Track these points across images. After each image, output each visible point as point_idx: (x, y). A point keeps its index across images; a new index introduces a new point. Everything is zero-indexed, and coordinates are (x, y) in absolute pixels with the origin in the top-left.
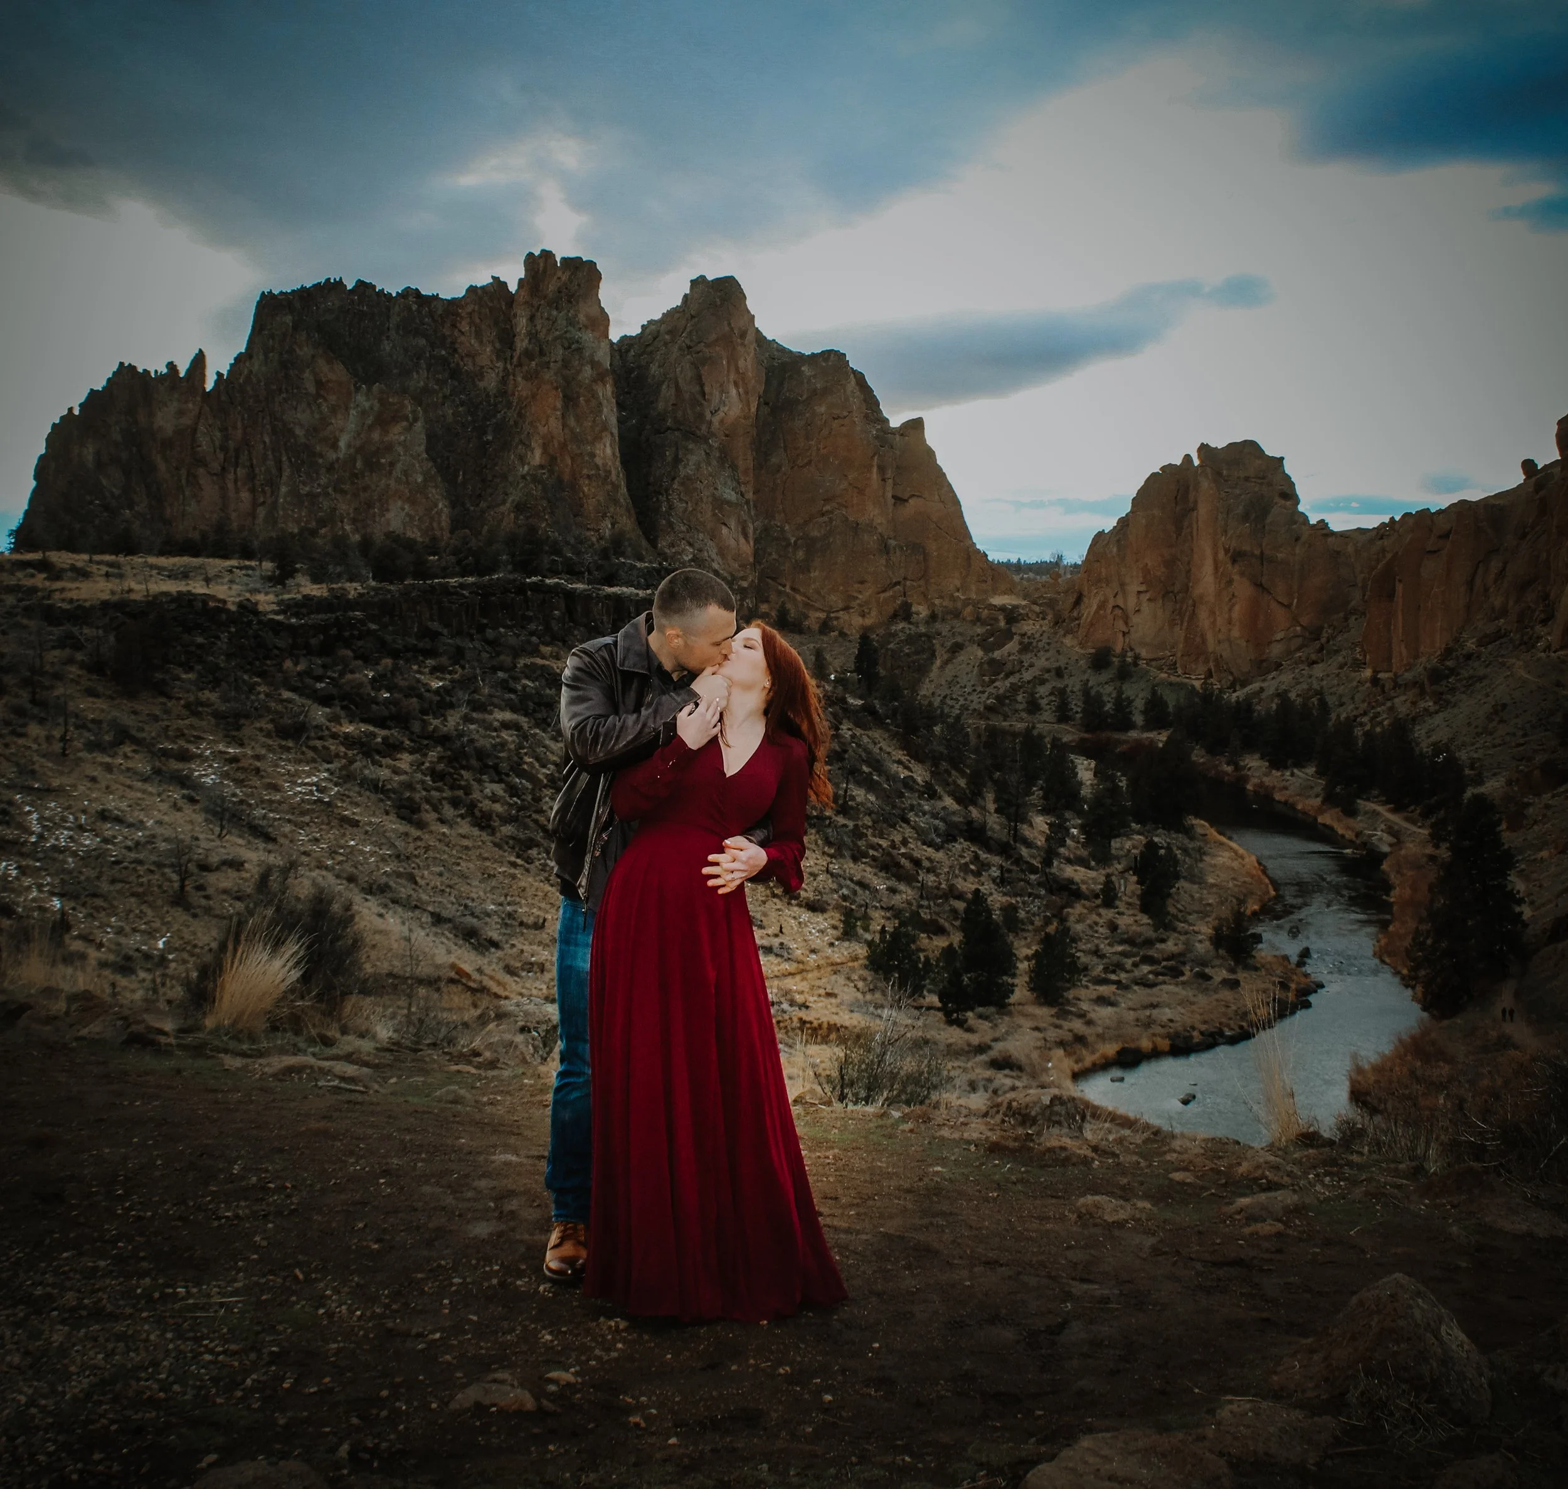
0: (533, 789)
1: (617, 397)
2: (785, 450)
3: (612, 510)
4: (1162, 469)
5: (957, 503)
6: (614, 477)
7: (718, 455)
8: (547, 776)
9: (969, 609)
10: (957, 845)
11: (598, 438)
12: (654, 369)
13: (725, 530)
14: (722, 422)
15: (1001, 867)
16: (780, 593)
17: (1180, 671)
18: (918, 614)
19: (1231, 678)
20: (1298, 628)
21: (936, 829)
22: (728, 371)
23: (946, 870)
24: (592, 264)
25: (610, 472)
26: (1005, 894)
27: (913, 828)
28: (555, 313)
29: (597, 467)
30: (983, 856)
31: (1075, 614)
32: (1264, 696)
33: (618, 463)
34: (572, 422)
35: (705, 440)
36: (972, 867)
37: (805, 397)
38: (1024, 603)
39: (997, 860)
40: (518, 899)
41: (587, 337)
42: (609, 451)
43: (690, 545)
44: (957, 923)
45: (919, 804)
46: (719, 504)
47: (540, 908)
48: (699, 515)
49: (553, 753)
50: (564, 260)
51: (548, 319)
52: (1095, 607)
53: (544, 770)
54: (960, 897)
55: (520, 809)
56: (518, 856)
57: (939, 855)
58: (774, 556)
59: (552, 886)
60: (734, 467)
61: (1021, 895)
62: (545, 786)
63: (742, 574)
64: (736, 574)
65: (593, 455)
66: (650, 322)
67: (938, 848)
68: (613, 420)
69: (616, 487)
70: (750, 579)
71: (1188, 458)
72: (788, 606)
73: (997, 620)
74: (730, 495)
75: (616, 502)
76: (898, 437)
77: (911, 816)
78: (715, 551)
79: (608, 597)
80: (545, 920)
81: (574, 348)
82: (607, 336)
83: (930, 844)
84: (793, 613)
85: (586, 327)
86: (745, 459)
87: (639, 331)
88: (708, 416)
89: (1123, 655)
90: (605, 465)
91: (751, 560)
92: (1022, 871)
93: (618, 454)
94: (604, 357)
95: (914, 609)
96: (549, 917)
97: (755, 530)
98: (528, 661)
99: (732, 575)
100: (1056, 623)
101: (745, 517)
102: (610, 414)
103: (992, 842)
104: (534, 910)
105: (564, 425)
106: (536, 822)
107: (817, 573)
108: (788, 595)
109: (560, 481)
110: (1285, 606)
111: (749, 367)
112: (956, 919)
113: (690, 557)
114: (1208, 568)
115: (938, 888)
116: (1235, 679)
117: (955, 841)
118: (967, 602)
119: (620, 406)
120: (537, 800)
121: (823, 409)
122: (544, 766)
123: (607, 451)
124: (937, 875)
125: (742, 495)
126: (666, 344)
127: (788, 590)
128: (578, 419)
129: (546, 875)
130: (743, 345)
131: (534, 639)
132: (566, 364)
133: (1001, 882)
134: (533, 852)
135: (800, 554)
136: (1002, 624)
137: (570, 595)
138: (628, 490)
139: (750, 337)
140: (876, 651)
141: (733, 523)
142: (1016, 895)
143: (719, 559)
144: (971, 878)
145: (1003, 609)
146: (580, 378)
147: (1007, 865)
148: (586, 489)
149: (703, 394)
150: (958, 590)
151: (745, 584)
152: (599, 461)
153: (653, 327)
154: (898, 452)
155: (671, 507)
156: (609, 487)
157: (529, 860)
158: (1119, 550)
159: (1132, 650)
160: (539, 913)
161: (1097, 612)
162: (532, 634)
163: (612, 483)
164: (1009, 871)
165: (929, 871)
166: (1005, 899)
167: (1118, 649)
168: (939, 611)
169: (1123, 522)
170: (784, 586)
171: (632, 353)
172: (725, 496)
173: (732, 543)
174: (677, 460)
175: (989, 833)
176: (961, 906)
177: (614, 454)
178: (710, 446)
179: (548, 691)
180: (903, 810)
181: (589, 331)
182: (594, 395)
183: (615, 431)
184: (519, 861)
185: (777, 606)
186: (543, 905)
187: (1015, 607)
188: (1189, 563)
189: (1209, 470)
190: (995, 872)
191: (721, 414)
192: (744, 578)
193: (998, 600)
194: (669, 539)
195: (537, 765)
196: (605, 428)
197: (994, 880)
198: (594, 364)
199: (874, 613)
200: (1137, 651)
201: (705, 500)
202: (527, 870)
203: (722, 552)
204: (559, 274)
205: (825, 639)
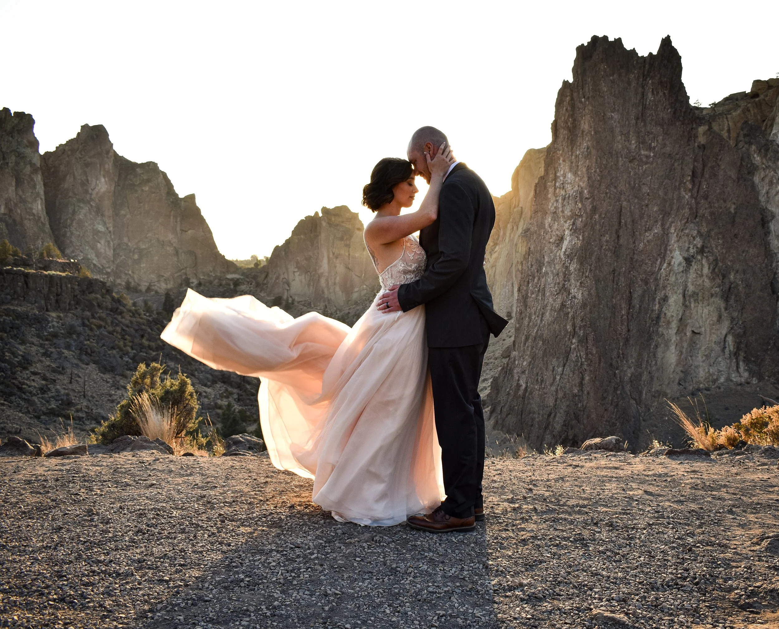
0: (11, 368)
1: (44, 181)
2: (128, 208)
3: (42, 235)
4: (306, 218)
5: (210, 232)
6: (42, 219)
7: (95, 210)
8: (18, 362)
9: (217, 281)
10: (217, 385)
11: (35, 200)
12: (62, 167)
13: (99, 245)
14: (97, 194)
15: (238, 394)
16: (126, 274)
17: (312, 306)
18: (193, 283)
19: (335, 308)
20: (365, 286)
21: (207, 379)
22: (100, 170)
23: (213, 396)
24: (30, 116)
25: (40, 217)
26: (240, 406)
27: (197, 378)
28: (11, 139)
29: (34, 215)
30: (230, 389)
31: (265, 282)
32: (350, 315)
33: (45, 213)
34: (20, 193)
35: (89, 202)
36: (225, 394)
37: (138, 183)
38: (242, 277)
39: (235, 391)
40: (6, 421)
41: (28, 151)
42: (40, 207)
43: (81, 252)
44: (219, 419)
45: (199, 368)
46: (96, 232)
47: (17, 424)
48: (86, 238)
49: (21, 351)
50: (15, 113)
51: (7, 142)
52: (274, 279)
53: (16, 359)
54: (220, 407)
55: (5, 378)
56: (5, 401)
57: (209, 390)
58: (123, 257)
59: (23, 413)
60: (103, 215)
61: (247, 406)
62: (17, 367)
63: (107, 266)
64: (105, 266)
65: (31, 209)
66: (61, 145)
67: (209, 387)
68: (42, 192)
69: (44, 224)
70: (112, 267)
71: (317, 213)
72: (131, 280)
73: (229, 285)
74: (101, 228)
75: (44, 232)
76: (183, 203)
77: (196, 373)
78: (94, 255)
79: (46, 276)
80: (21, 430)
81: (21, 156)
82: (38, 151)
83: (205, 385)
84: (133, 284)
85: (27, 146)
86: (108, 212)
87: (55, 149)
88: (90, 191)
89: (288, 300)
90: (38, 213)
91: (112, 259)
92: (248, 395)
93: (44, 209)
94: (37, 162)
95: (191, 281)
96: (22, 428)
97: (114, 245)
98: (6, 307)
99: (102, 266)
100: (257, 286)
101: (109, 239)
102: (40, 189)
103: (233, 383)
104: (15, 425)
105: (17, 194)
106: (13, 383)
107: (144, 265)
108: (130, 275)
109: (14, 221)
110: (359, 277)
111: (111, 168)
112: (219, 417)
113: (82, 258)
114: (325, 261)
115: (209, 404)
116: (337, 309)
117: (217, 383)
118: (216, 277)
119: (45, 185)
120: (13, 373)
121: (147, 189)
122: (17, 357)
123: (39, 207)
124: (209, 399)
125: (107, 229)
126: (68, 156)
127: (130, 272)
128: (23, 191)
129: (19, 408)
130: (108, 158)
131: (9, 297)
132: (17, 164)
133: (239, 400)
134: (13, 398)
135: (136, 257)
136: (232, 287)
137: (26, 275)
138: (50, 226)
139: (111, 154)
140: (173, 300)
141: (103, 242)
142: (245, 406)
143: (96, 258)
144: (225, 400)
145: (232, 280)
146: (24, 171)
147: (241, 392)
148: (28, 225)
149: (87, 180)
150: (211, 272)
151: (109, 270)
152: (34, 211)
153: (61, 148)
154: (183, 209)
155: (72, 233)
156: (40, 224)
157: (11, 402)
158: (285, 254)
159: (291, 297)
160: (18, 427)
161: (275, 281)
162: (7, 294)
163: (42, 223)
164: (242, 395)
165: (205, 397)
166: (240, 408)
167: (285, 297)
168: (202, 281)
169: (288, 242)
170: (128, 271)
171: (51, 160)
172: (99, 229)
173: (102, 251)
174: (74, 212)
175: (232, 379)
176: (219, 411)
177: (42, 208)
178: (91, 206)
179: (16, 322)
180: (192, 371)
181: (29, 149)
182: (32, 180)
183: (43, 197)
184: (6, 403)
185: (125, 280)
186: (19, 423)
187: (238, 279)
188: (317, 259)
189: (326, 218)
190: (236, 396)
191: (97, 190)
192: (109, 267)
193: (230, 276)
194: (71, 249)
195: (12, 357)
196: (38, 194)
197: (235, 400)
198: (32, 165)
199: (172, 283)
200: (293, 298)
201: (89, 231)
202: (10, 407)
203: (98, 255)
204: (13, 120)
205: (148, 295)
